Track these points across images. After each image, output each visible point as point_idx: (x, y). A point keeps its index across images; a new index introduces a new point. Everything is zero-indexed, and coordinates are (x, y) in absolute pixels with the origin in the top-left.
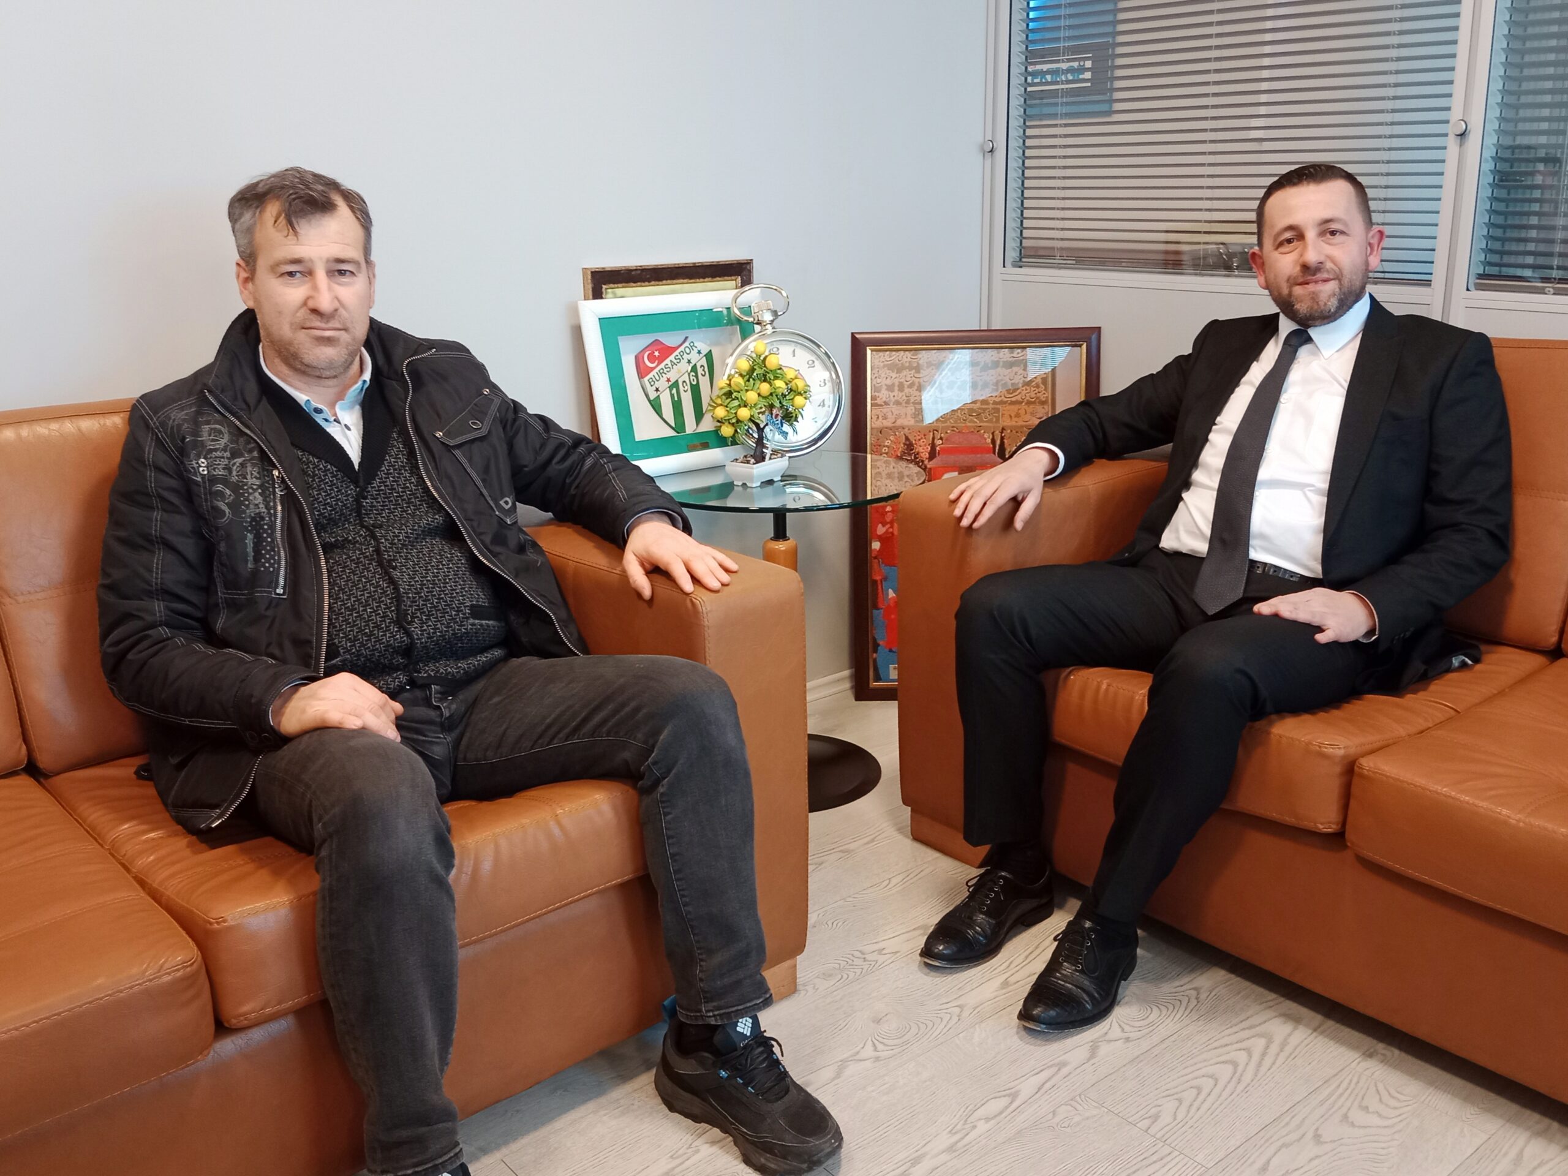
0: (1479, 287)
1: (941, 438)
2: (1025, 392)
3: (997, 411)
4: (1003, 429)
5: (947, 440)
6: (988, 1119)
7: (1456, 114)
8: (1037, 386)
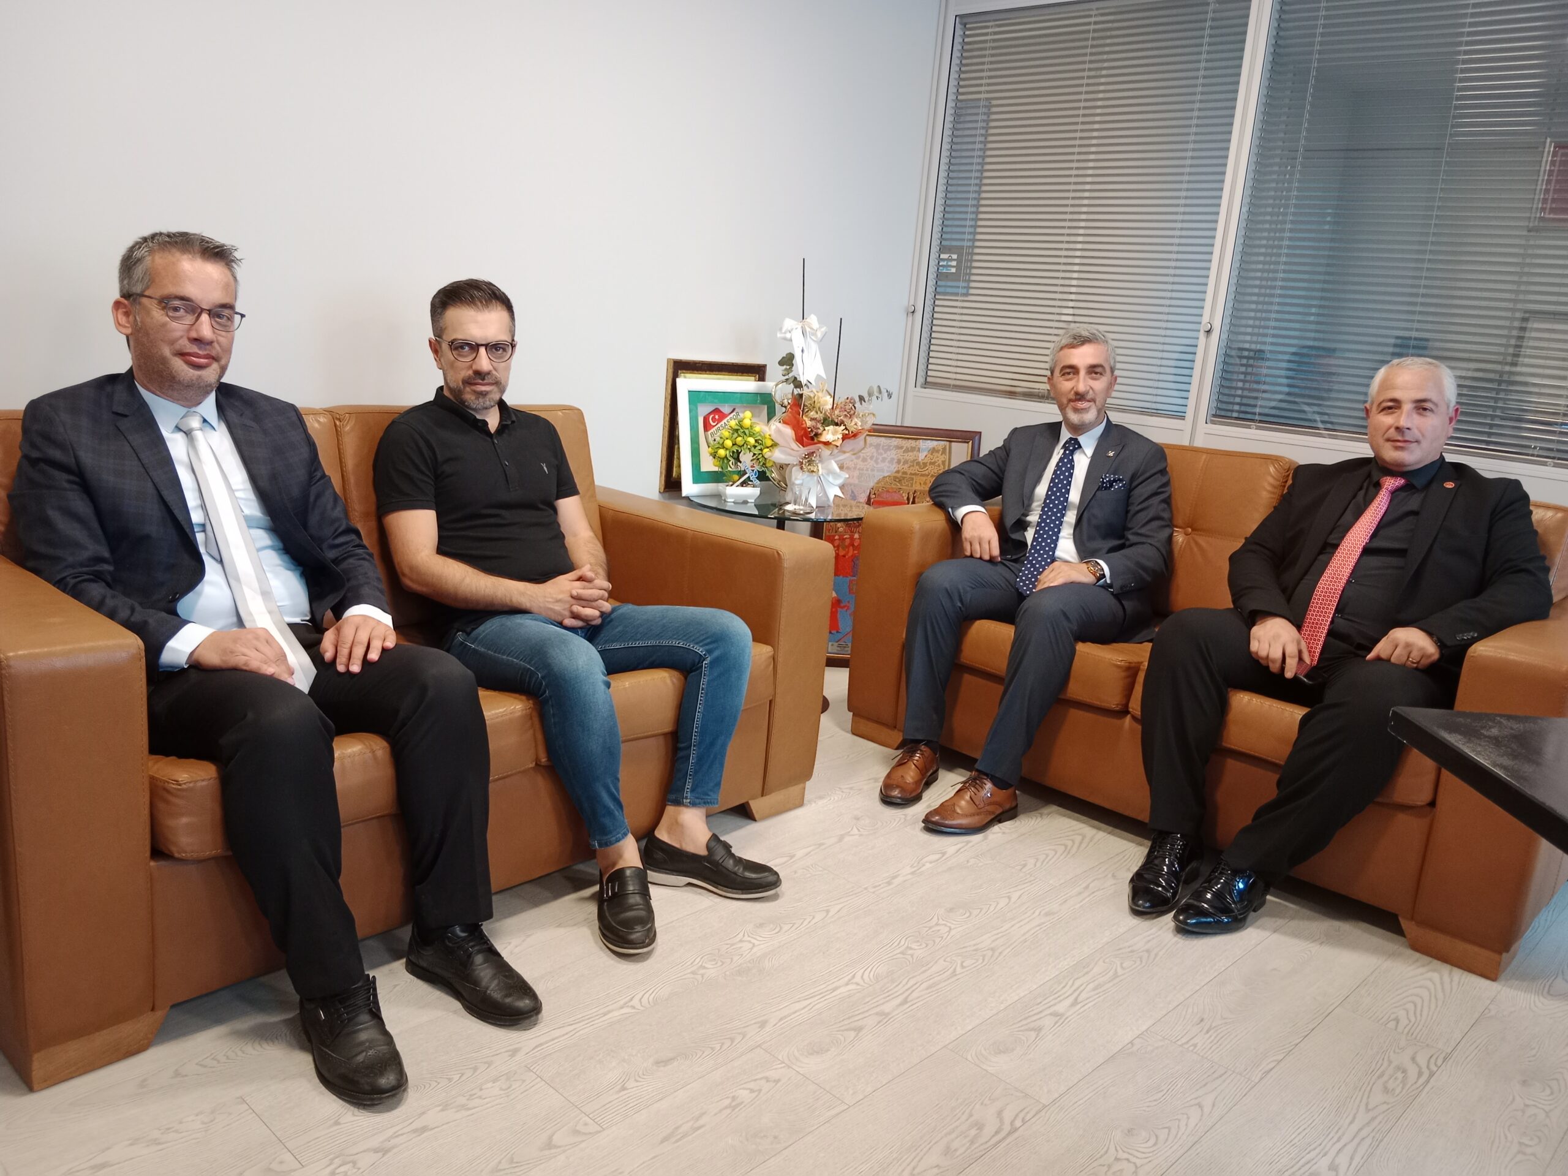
0: (1213, 422)
1: (875, 494)
2: (930, 469)
3: (913, 479)
4: (915, 491)
5: (878, 495)
6: (931, 863)
7: (1205, 319)
8: (939, 466)
